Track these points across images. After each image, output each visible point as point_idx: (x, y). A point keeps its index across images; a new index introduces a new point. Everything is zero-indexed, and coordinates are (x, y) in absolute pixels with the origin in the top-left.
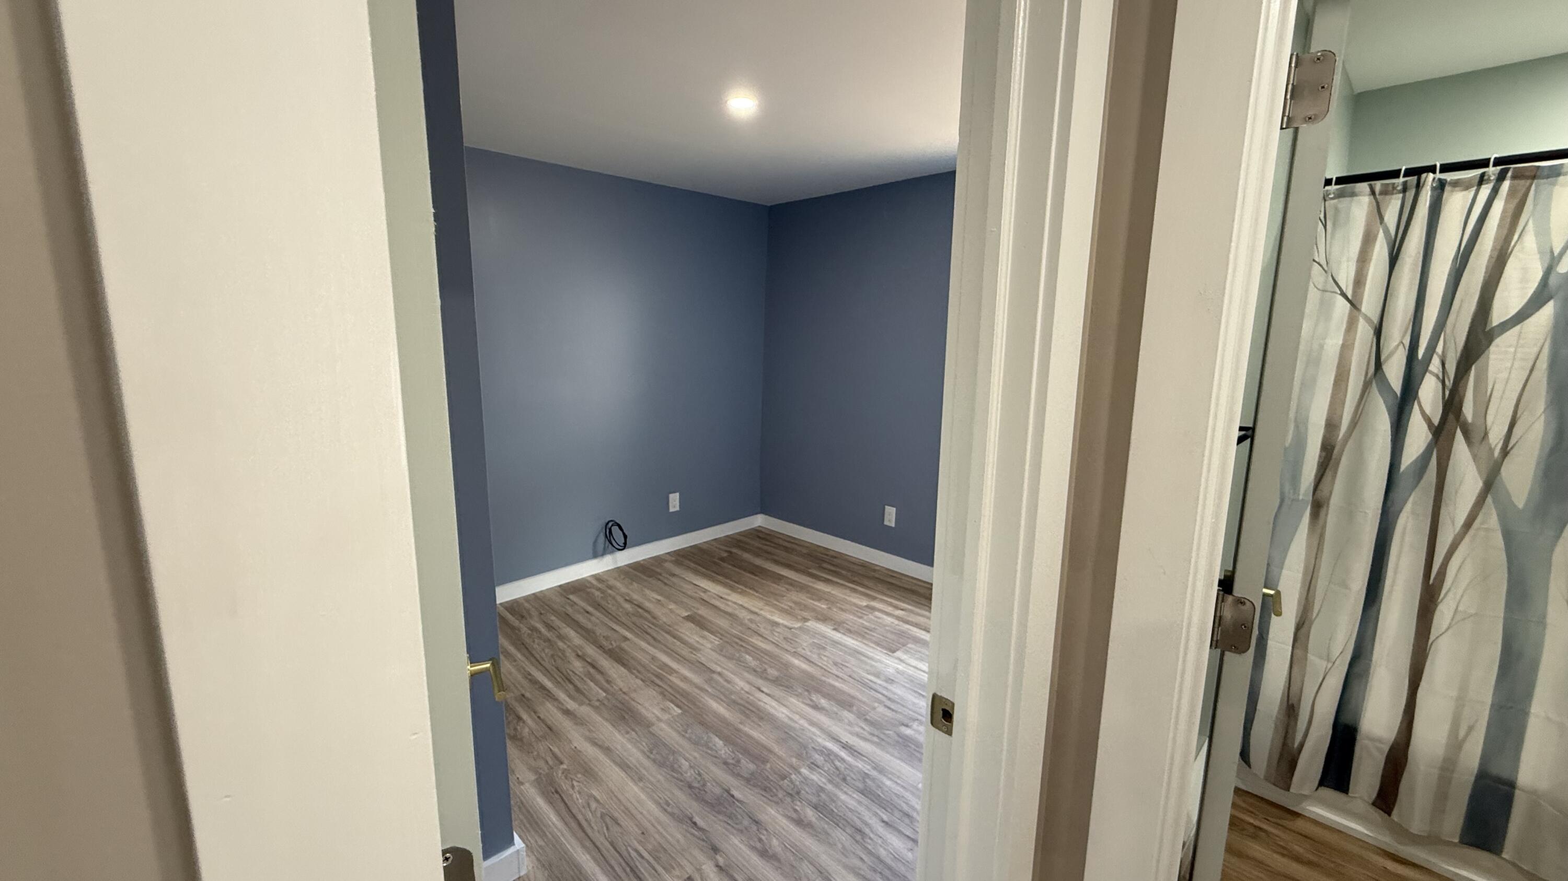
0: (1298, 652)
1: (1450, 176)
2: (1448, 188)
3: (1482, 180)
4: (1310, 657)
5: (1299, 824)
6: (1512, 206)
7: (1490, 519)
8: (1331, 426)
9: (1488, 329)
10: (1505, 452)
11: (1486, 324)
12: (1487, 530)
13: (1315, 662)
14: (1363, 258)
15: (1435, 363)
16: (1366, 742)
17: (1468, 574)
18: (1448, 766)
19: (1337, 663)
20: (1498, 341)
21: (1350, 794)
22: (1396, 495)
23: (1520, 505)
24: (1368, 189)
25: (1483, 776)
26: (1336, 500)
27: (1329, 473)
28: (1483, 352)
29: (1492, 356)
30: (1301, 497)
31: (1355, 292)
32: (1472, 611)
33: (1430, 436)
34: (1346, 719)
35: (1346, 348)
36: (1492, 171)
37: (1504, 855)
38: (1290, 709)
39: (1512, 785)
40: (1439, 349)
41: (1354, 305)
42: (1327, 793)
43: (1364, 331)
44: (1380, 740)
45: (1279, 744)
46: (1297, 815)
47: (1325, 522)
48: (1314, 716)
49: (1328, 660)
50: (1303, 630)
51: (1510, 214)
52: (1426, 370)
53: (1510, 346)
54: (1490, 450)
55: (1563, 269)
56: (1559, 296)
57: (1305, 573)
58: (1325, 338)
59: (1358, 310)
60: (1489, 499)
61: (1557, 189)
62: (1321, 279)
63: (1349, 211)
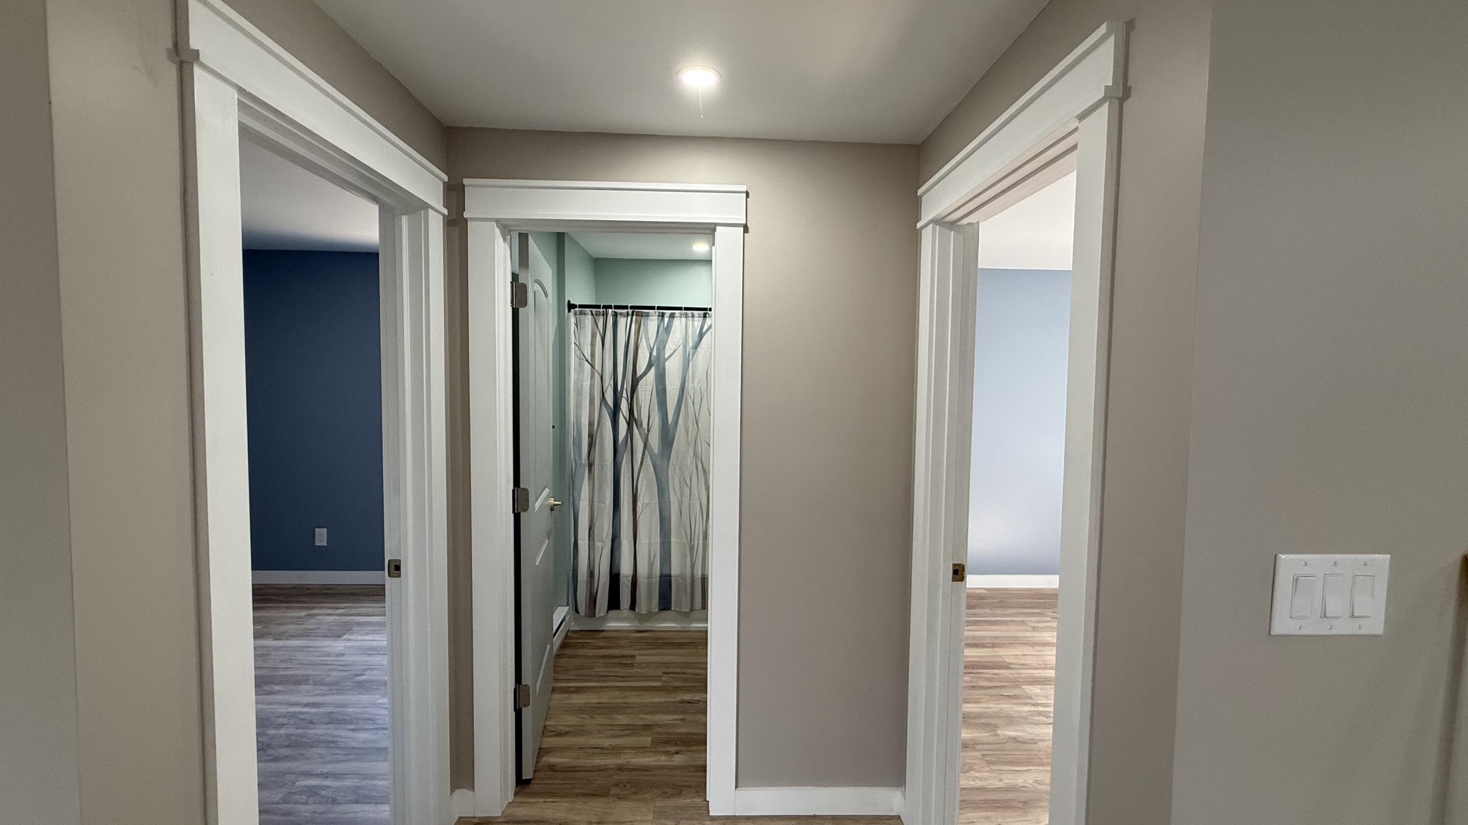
0: (591, 542)
1: (618, 311)
2: (618, 316)
3: (628, 314)
4: (596, 542)
5: (603, 635)
6: (637, 327)
7: (648, 461)
8: (591, 424)
9: (637, 379)
10: (648, 430)
11: (636, 377)
12: (648, 465)
13: (598, 544)
14: (593, 345)
15: (624, 395)
16: (624, 579)
17: (644, 487)
18: (650, 576)
19: (607, 542)
20: (640, 383)
21: (621, 608)
22: (619, 455)
23: (656, 453)
24: (590, 313)
25: (661, 576)
26: (597, 461)
27: (593, 448)
28: (637, 389)
29: (639, 389)
30: (583, 462)
31: (591, 360)
32: (648, 502)
33: (627, 427)
34: (614, 571)
35: (592, 386)
36: (630, 311)
37: (672, 609)
38: (591, 574)
39: (670, 576)
40: (625, 387)
41: (593, 366)
42: (613, 613)
43: (597, 378)
44: (628, 576)
45: (589, 594)
46: (603, 631)
47: (594, 474)
48: (600, 573)
49: (602, 542)
50: (592, 531)
51: (637, 330)
52: (622, 398)
53: (644, 385)
54: (644, 430)
55: (654, 353)
56: (655, 365)
57: (589, 501)
58: (583, 381)
59: (594, 368)
60: (646, 451)
61: (649, 321)
62: (578, 353)
63: (584, 321)
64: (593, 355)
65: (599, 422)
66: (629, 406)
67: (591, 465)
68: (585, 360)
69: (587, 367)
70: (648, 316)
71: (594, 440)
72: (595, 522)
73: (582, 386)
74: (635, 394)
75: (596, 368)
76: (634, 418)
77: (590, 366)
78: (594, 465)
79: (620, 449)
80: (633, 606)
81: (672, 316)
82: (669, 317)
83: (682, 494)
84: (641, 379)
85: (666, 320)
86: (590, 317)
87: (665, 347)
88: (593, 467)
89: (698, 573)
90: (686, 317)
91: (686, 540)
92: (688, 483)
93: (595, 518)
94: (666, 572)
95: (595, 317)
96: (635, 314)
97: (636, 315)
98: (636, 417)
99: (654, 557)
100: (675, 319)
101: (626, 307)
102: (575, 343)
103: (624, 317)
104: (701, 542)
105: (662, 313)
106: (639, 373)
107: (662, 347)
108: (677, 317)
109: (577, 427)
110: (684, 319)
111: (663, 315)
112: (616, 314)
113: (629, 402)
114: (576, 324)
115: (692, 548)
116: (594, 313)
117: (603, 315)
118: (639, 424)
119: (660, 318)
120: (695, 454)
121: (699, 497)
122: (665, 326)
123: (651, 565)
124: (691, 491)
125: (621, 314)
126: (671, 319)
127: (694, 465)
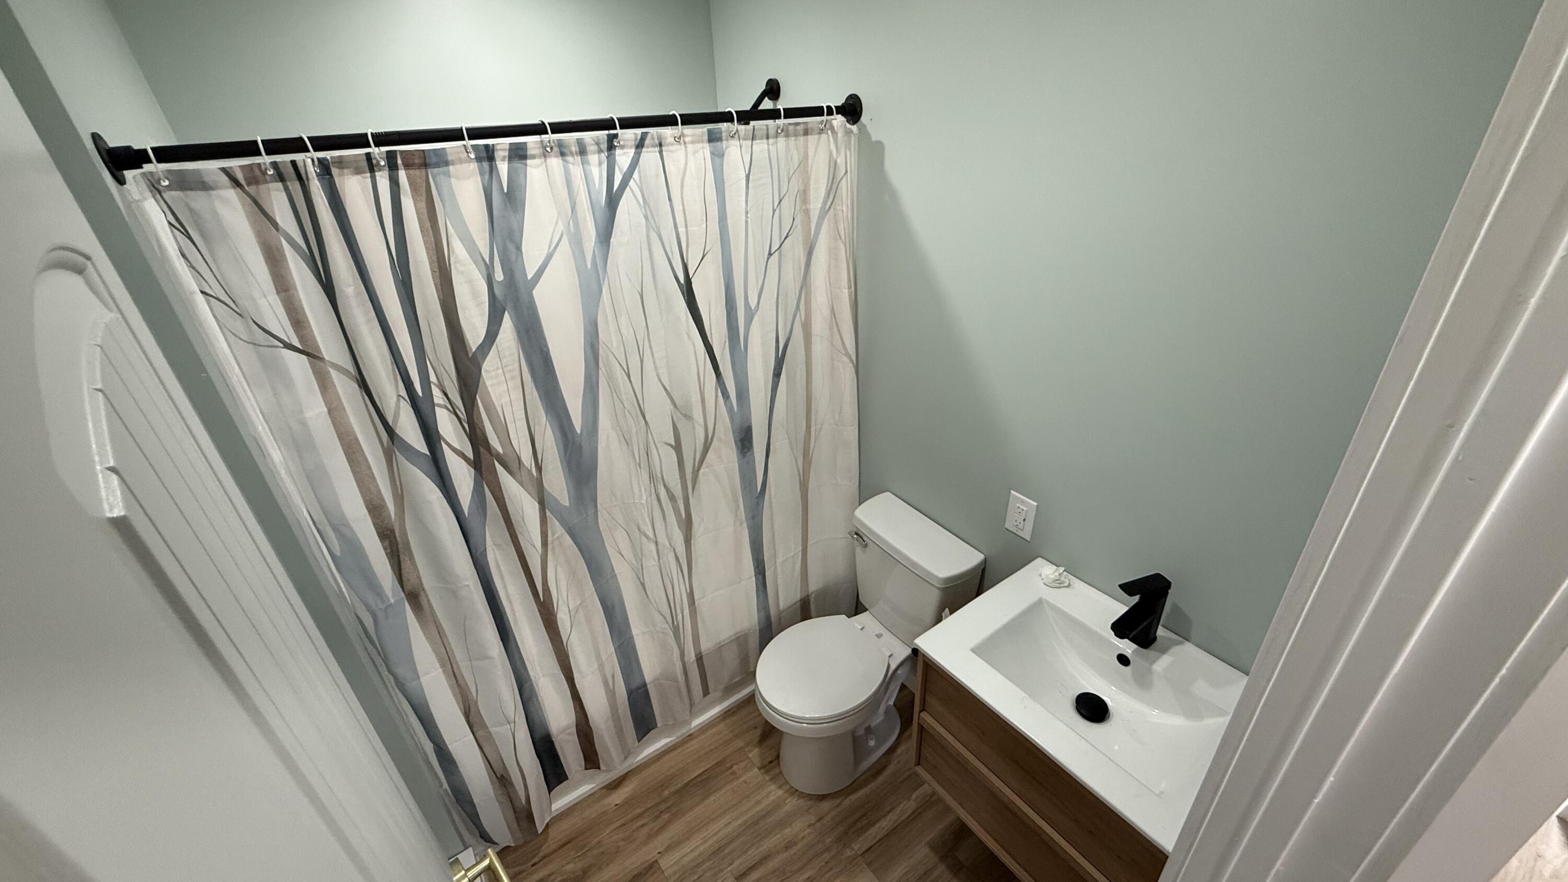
1: (329, 157)
2: (335, 171)
3: (371, 164)
4: (493, 730)
6: (423, 205)
7: (557, 529)
8: (375, 508)
9: (470, 355)
10: (539, 468)
12: (558, 538)
13: (499, 732)
14: (284, 287)
15: (438, 397)
17: (563, 582)
18: (614, 710)
20: (485, 367)
21: (569, 778)
24: (224, 179)
25: (630, 693)
26: (429, 583)
28: (479, 382)
29: (488, 383)
31: (301, 338)
32: (579, 602)
33: (473, 470)
34: (540, 738)
37: (658, 724)
38: (502, 780)
39: (645, 686)
40: (433, 378)
41: (311, 353)
43: (345, 388)
44: (568, 727)
45: (510, 813)
47: (431, 608)
49: (508, 722)
50: (473, 715)
51: (426, 216)
52: (433, 405)
54: (530, 471)
55: (499, 276)
56: (509, 306)
57: (443, 666)
58: (301, 412)
59: (321, 359)
60: (548, 513)
61: (453, 180)
62: (238, 325)
63: (215, 213)
64: (298, 321)
65: (399, 498)
66: (466, 426)
67: (414, 597)
68: (277, 347)
69: (297, 364)
70: (447, 163)
71: (399, 539)
72: (474, 695)
73: (303, 423)
74: (477, 396)
75: (327, 357)
76: (493, 452)
77: (305, 357)
78: (422, 593)
79: (473, 525)
80: (591, 760)
81: (518, 155)
82: (511, 158)
83: (639, 556)
84: (485, 355)
85: (503, 167)
86: (231, 194)
87: (519, 248)
88: (422, 598)
89: (691, 656)
90: (563, 154)
91: (667, 626)
93: (473, 690)
94: (636, 683)
95: (251, 189)
98: (501, 451)
99: (613, 677)
100: (529, 162)
101: (359, 141)
102: (202, 292)
103: (358, 171)
104: (686, 612)
105: (487, 146)
107: (512, 248)
108: (533, 157)
109: (336, 529)
110: (555, 162)
111: (489, 155)
112: (325, 168)
113: (463, 416)
114: (178, 226)
115: (676, 630)
116: (240, 176)
117: (281, 177)
118: (514, 466)
119: (486, 165)
120: (652, 477)
122: (506, 191)
126: (518, 165)
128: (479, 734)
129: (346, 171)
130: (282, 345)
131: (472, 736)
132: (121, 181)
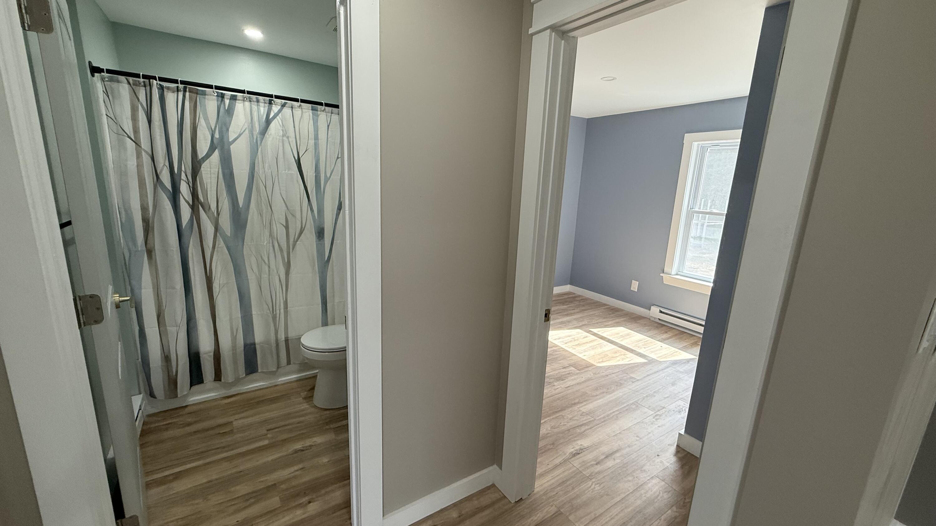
1: (165, 84)
2: (165, 90)
3: (178, 90)
4: (168, 328)
5: (187, 410)
6: (192, 105)
7: (221, 243)
8: (144, 209)
9: (198, 160)
10: (218, 214)
11: (197, 159)
12: (221, 247)
13: (172, 330)
14: (134, 118)
15: (183, 176)
16: (204, 355)
17: (219, 269)
18: (234, 347)
19: (181, 326)
20: (203, 166)
21: (205, 382)
22: (185, 239)
23: (229, 235)
24: (124, 81)
25: (245, 345)
26: (157, 247)
27: (150, 235)
28: (199, 171)
29: (203, 172)
30: (139, 249)
31: (135, 137)
32: (225, 282)
33: (191, 210)
34: (193, 351)
35: (139, 166)
36: (181, 86)
37: (259, 371)
38: (167, 358)
39: (254, 344)
40: (183, 169)
41: (137, 144)
42: (196, 388)
43: (146, 159)
44: (209, 353)
45: (167, 378)
46: (186, 406)
47: (156, 260)
48: (179, 357)
49: (177, 326)
50: (160, 318)
51: (192, 108)
52: (180, 179)
53: (208, 168)
54: (213, 214)
55: (217, 135)
56: (219, 147)
57: (153, 288)
58: (126, 160)
59: (140, 147)
60: (218, 234)
61: (206, 101)
62: (114, 127)
63: (119, 91)
64: (136, 131)
65: (155, 206)
66: (191, 189)
67: (150, 252)
68: (125, 136)
69: (130, 144)
70: (205, 95)
71: (150, 225)
72: (164, 308)
73: (126, 166)
74: (198, 177)
75: (143, 147)
76: (200, 201)
77: (134, 144)
78: (154, 251)
79: (185, 233)
80: (218, 376)
81: (233, 98)
82: (230, 99)
83: (260, 271)
84: (204, 162)
85: (227, 102)
86: (126, 86)
87: (228, 130)
88: (153, 253)
89: (282, 337)
90: (250, 101)
91: (268, 311)
92: (266, 261)
93: (164, 305)
94: (248, 342)
95: (134, 87)
96: (187, 90)
97: (190, 92)
98: (202, 200)
99: (237, 330)
100: (237, 101)
101: (175, 81)
102: (106, 115)
103: (174, 92)
104: (282, 311)
105: (222, 93)
106: (201, 155)
107: (224, 129)
108: (239, 100)
109: (126, 211)
110: (247, 104)
111: (222, 96)
112: (161, 88)
113: (191, 185)
114: (106, 93)
115: (274, 318)
116: (131, 82)
117: (145, 86)
118: (207, 210)
119: (220, 99)
120: (271, 235)
121: (277, 272)
122: (226, 108)
123: (234, 338)
124: (269, 267)
125: (168, 88)
126: (232, 101)
127: (271, 244)
128: (161, 329)
129: (169, 91)
130: (127, 136)
131: (158, 328)
132: (93, 76)
